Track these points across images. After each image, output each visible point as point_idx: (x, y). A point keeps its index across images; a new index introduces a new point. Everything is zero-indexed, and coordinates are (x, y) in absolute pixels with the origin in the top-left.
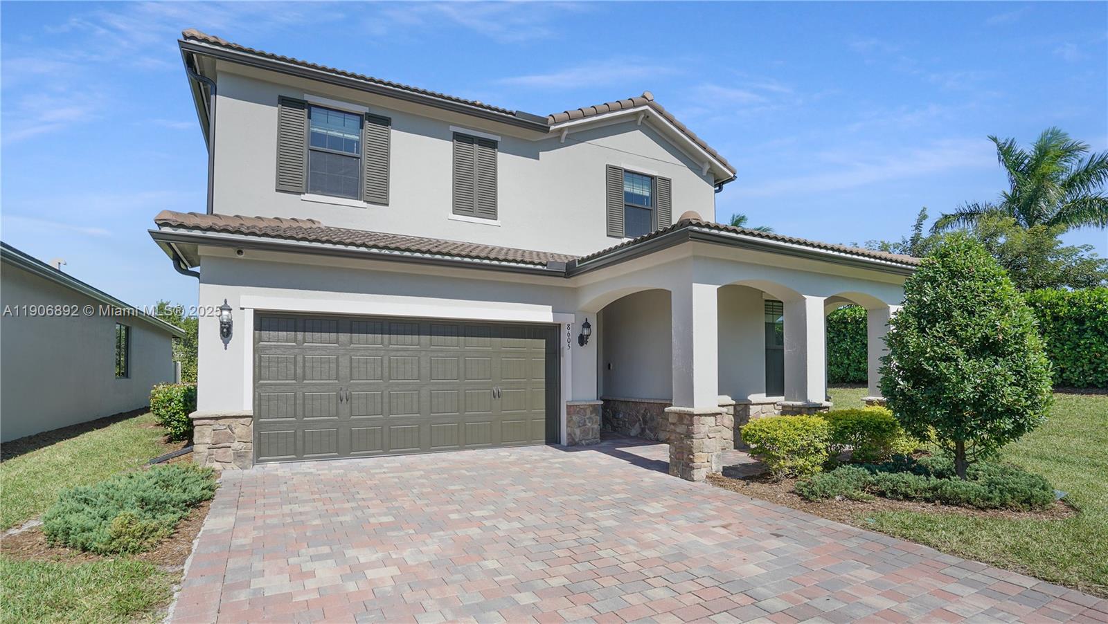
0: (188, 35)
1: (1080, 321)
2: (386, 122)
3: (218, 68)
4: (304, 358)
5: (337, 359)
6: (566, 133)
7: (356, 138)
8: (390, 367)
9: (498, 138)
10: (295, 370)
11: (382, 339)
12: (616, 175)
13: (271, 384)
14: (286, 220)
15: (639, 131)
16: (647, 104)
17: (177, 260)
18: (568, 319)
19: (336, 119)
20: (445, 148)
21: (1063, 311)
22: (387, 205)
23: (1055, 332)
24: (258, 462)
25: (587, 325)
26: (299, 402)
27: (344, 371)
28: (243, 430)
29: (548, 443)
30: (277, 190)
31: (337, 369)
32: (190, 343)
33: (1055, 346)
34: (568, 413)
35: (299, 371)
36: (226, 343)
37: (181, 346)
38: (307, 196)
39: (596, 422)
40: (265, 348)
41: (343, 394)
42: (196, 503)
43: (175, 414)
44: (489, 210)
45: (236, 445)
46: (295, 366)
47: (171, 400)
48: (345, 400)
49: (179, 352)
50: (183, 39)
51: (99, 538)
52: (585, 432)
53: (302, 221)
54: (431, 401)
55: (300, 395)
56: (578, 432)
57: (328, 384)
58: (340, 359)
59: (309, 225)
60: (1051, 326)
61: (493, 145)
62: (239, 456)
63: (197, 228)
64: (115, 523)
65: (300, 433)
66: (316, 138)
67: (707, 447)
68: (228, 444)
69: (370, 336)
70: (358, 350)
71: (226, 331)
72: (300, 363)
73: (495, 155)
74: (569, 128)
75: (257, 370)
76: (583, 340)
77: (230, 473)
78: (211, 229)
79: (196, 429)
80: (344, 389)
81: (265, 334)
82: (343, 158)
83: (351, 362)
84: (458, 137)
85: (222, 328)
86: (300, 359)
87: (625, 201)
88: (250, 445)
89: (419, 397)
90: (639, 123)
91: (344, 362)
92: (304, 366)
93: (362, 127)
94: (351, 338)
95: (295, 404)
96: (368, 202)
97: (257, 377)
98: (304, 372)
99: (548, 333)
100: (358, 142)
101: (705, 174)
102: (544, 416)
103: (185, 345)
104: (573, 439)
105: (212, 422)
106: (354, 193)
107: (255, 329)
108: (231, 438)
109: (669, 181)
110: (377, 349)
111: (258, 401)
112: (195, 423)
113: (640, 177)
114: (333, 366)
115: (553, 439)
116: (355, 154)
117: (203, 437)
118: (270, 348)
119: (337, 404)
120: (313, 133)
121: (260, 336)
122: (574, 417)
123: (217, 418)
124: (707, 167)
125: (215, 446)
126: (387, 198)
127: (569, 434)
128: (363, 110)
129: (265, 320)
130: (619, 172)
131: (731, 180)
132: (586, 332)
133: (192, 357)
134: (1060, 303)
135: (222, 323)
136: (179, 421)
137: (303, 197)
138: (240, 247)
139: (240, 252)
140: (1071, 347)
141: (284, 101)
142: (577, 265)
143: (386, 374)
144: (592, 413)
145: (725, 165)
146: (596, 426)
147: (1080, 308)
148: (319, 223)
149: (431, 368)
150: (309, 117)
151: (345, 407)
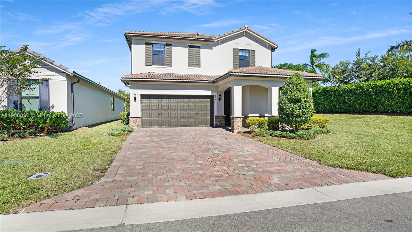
0: (126, 33)
1: (406, 90)
2: (171, 45)
3: (132, 38)
4: (151, 105)
5: (158, 105)
6: (220, 41)
7: (164, 50)
8: (170, 107)
9: (200, 45)
10: (149, 108)
11: (168, 100)
12: (236, 51)
13: (144, 111)
14: (147, 73)
15: (244, 37)
16: (246, 29)
17: (125, 84)
18: (215, 94)
19: (159, 46)
20: (186, 50)
21: (400, 86)
22: (172, 66)
23: (398, 94)
24: (142, 128)
25: (220, 95)
26: (150, 114)
27: (160, 108)
28: (139, 120)
29: (210, 126)
30: (146, 65)
31: (158, 107)
32: (128, 101)
33: (397, 99)
34: (216, 118)
35: (150, 108)
36: (135, 102)
37: (126, 102)
38: (152, 66)
39: (224, 121)
40: (143, 103)
41: (160, 113)
42: (130, 132)
43: (126, 118)
44: (198, 65)
45: (137, 123)
46: (149, 106)
47: (125, 115)
48: (160, 114)
49: (125, 104)
50: (125, 34)
51: (116, 134)
52: (221, 124)
53: (151, 73)
54: (180, 115)
55: (150, 113)
56: (218, 123)
57: (157, 111)
58: (159, 105)
59: (153, 73)
60: (396, 92)
61: (199, 47)
62: (138, 126)
63: (129, 78)
64: (118, 132)
65: (150, 121)
66: (154, 51)
67: (238, 125)
68: (136, 123)
69: (166, 99)
70: (163, 103)
71: (135, 99)
72: (150, 106)
73: (200, 50)
74: (221, 40)
75: (141, 107)
76: (220, 99)
77: (136, 129)
78: (132, 78)
79: (130, 120)
80: (160, 112)
81: (143, 99)
82: (161, 55)
83: (161, 106)
84: (190, 46)
85: (134, 99)
86: (150, 105)
87: (239, 58)
88: (140, 123)
89: (177, 114)
90: (244, 34)
91: (160, 105)
92: (151, 107)
93: (165, 47)
94: (161, 100)
95: (149, 115)
96: (167, 66)
97: (141, 109)
98: (151, 108)
99: (211, 98)
100: (164, 51)
101: (267, 47)
102: (209, 119)
103: (127, 102)
104: (217, 125)
105: (133, 118)
106: (163, 64)
107: (141, 99)
108: (136, 122)
109: (255, 51)
110: (167, 102)
111: (142, 114)
112: (130, 118)
113: (245, 50)
114: (158, 106)
115: (212, 125)
116: (164, 54)
117: (131, 121)
118: (144, 103)
119: (158, 115)
120: (154, 50)
121: (142, 100)
122: (217, 119)
123: (134, 118)
124: (268, 45)
125: (133, 124)
126: (171, 65)
127: (216, 124)
128: (165, 43)
129: (143, 97)
130: (238, 50)
131: (276, 48)
132: (220, 97)
133: (129, 106)
134: (400, 83)
135: (134, 98)
136: (126, 120)
137: (151, 66)
138: (137, 81)
139: (137, 82)
140: (402, 99)
141: (147, 44)
142: (215, 80)
143: (169, 108)
144: (222, 118)
145: (274, 44)
146: (224, 122)
147: (405, 85)
148: (155, 72)
149: (180, 107)
150: (152, 46)
151: (160, 116)
